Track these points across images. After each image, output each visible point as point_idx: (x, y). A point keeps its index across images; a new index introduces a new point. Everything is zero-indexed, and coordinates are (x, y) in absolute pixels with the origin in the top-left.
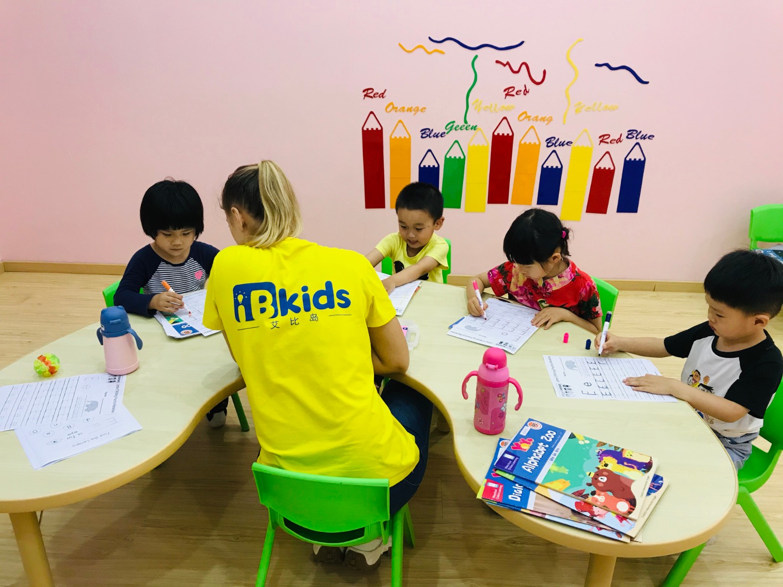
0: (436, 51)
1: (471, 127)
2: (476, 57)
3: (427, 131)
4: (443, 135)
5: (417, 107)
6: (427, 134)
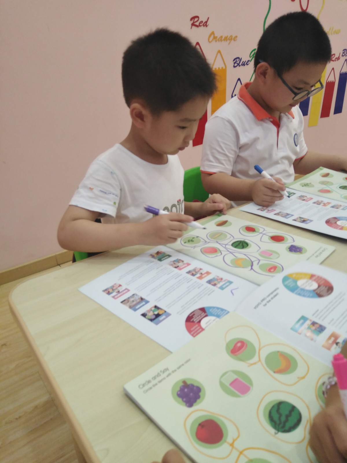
3: (237, 61)
4: (248, 63)
5: (231, 36)
6: (238, 63)
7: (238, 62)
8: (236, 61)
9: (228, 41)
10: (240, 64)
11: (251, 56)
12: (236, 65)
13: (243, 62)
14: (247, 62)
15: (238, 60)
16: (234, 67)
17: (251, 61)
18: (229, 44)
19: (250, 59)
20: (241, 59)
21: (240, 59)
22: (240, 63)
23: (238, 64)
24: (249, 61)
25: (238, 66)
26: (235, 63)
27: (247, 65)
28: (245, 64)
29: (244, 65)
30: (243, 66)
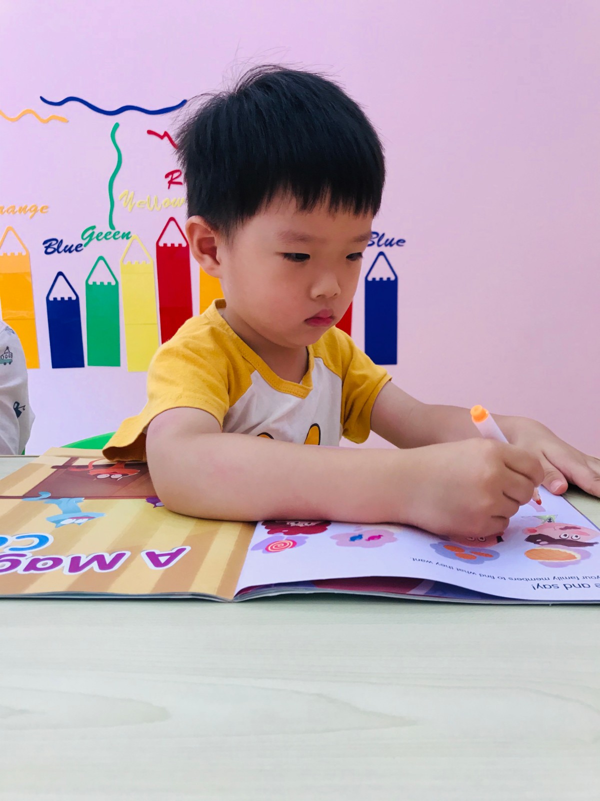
0: (54, 118)
1: (121, 234)
2: (117, 126)
3: (52, 244)
4: (79, 249)
5: (36, 207)
6: (54, 248)
7: (56, 246)
8: (50, 245)
9: (30, 214)
10: (60, 250)
11: (85, 237)
12: (50, 250)
13: (67, 246)
14: (77, 247)
15: (54, 242)
16: (46, 253)
17: (85, 245)
18: (32, 217)
19: (84, 242)
20: (62, 241)
21: (59, 241)
22: (59, 247)
23: (57, 250)
24: (81, 245)
25: (56, 252)
26: (47, 248)
27: (77, 251)
28: (72, 249)
29: (70, 252)
30: (68, 252)
